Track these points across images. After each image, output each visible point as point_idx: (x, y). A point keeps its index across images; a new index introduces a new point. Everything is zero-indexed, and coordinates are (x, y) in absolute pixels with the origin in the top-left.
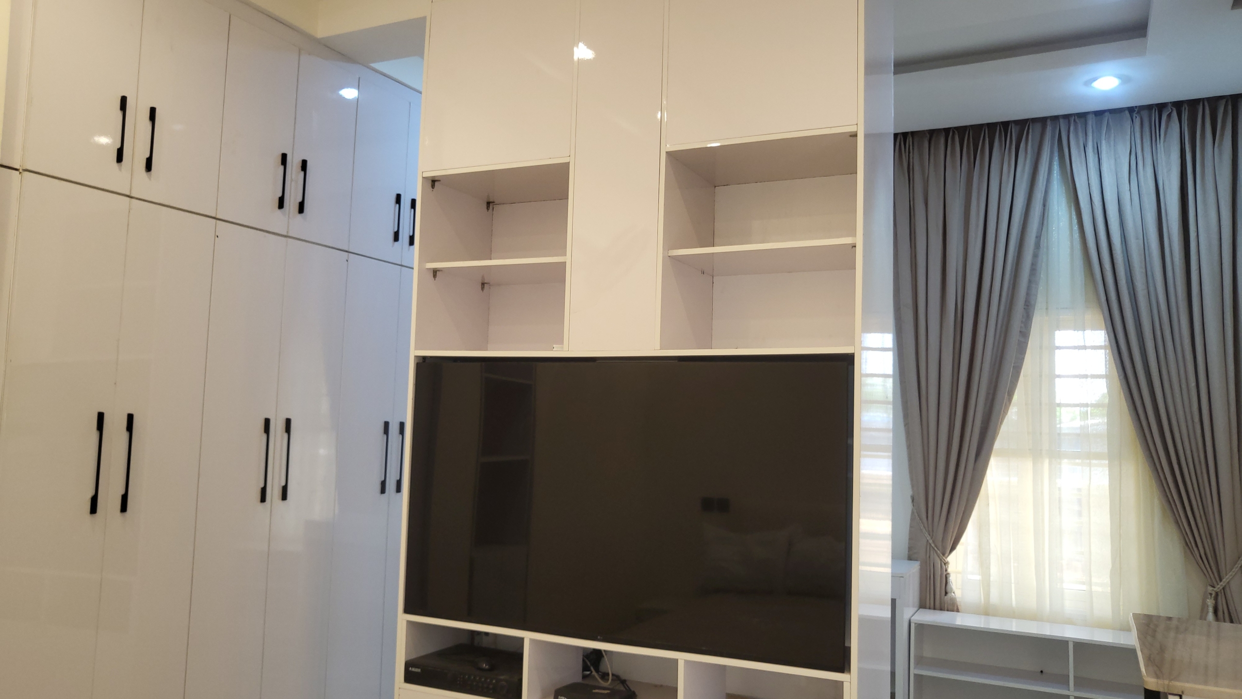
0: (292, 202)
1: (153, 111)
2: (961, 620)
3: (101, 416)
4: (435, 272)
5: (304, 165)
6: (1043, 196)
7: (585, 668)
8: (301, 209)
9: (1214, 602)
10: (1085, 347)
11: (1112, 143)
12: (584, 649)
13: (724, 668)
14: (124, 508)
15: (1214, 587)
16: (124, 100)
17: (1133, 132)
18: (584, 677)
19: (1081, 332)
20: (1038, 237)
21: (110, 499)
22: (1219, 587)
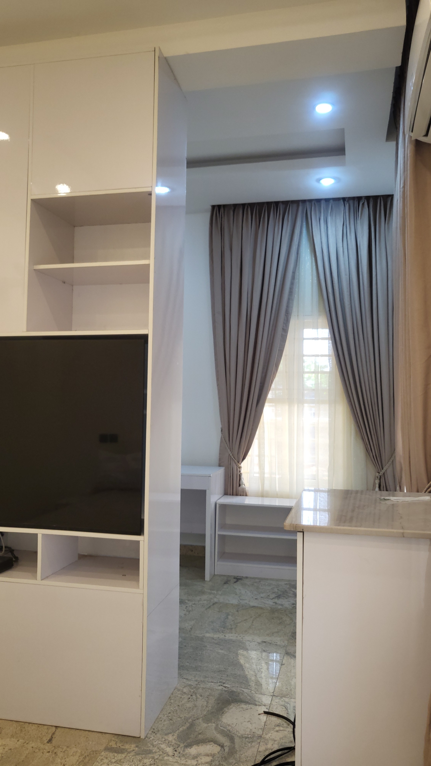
2: (248, 501)
6: (297, 248)
9: (379, 481)
10: (317, 339)
11: (334, 218)
13: (77, 538)
15: (379, 473)
17: (345, 213)
19: (316, 330)
20: (294, 273)
22: (382, 473)
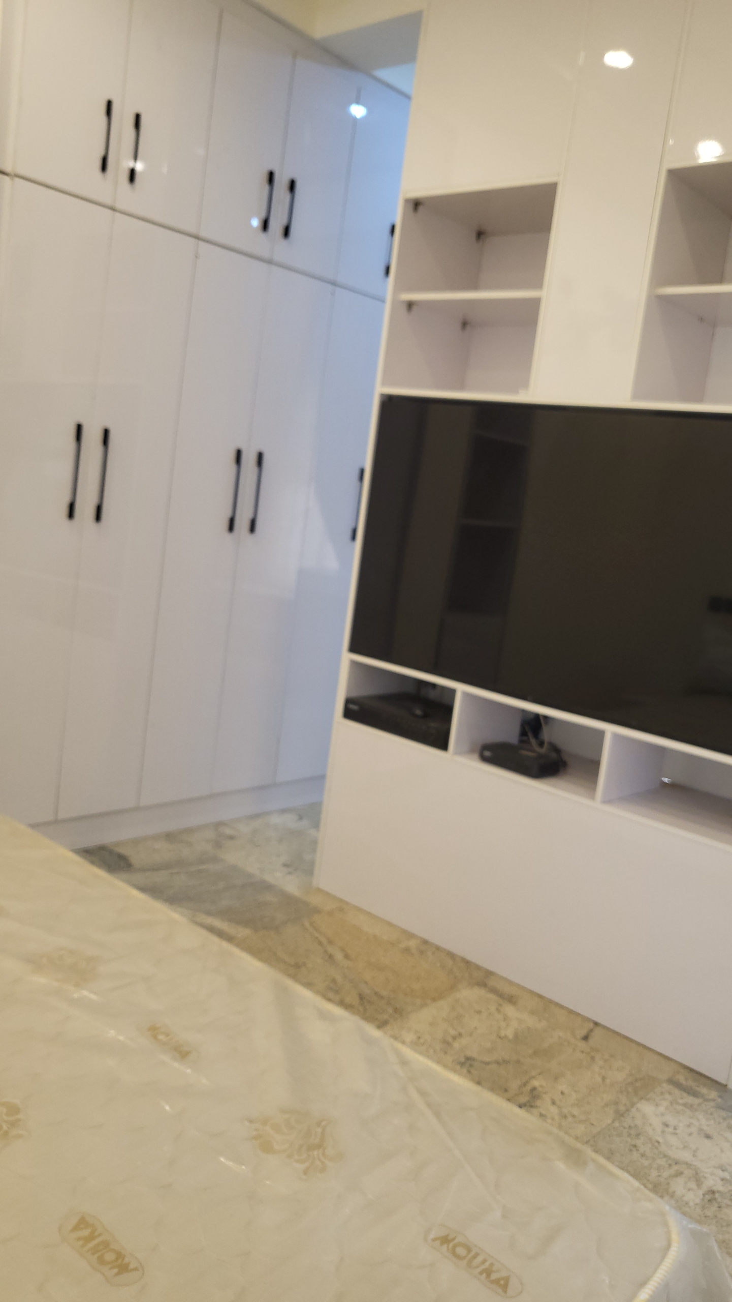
0: (276, 225)
1: (138, 117)
3: (79, 428)
4: (410, 305)
5: (292, 186)
7: (523, 733)
8: (286, 232)
12: (524, 711)
13: (662, 750)
14: (98, 517)
16: (109, 104)
18: (521, 741)
21: (85, 508)
